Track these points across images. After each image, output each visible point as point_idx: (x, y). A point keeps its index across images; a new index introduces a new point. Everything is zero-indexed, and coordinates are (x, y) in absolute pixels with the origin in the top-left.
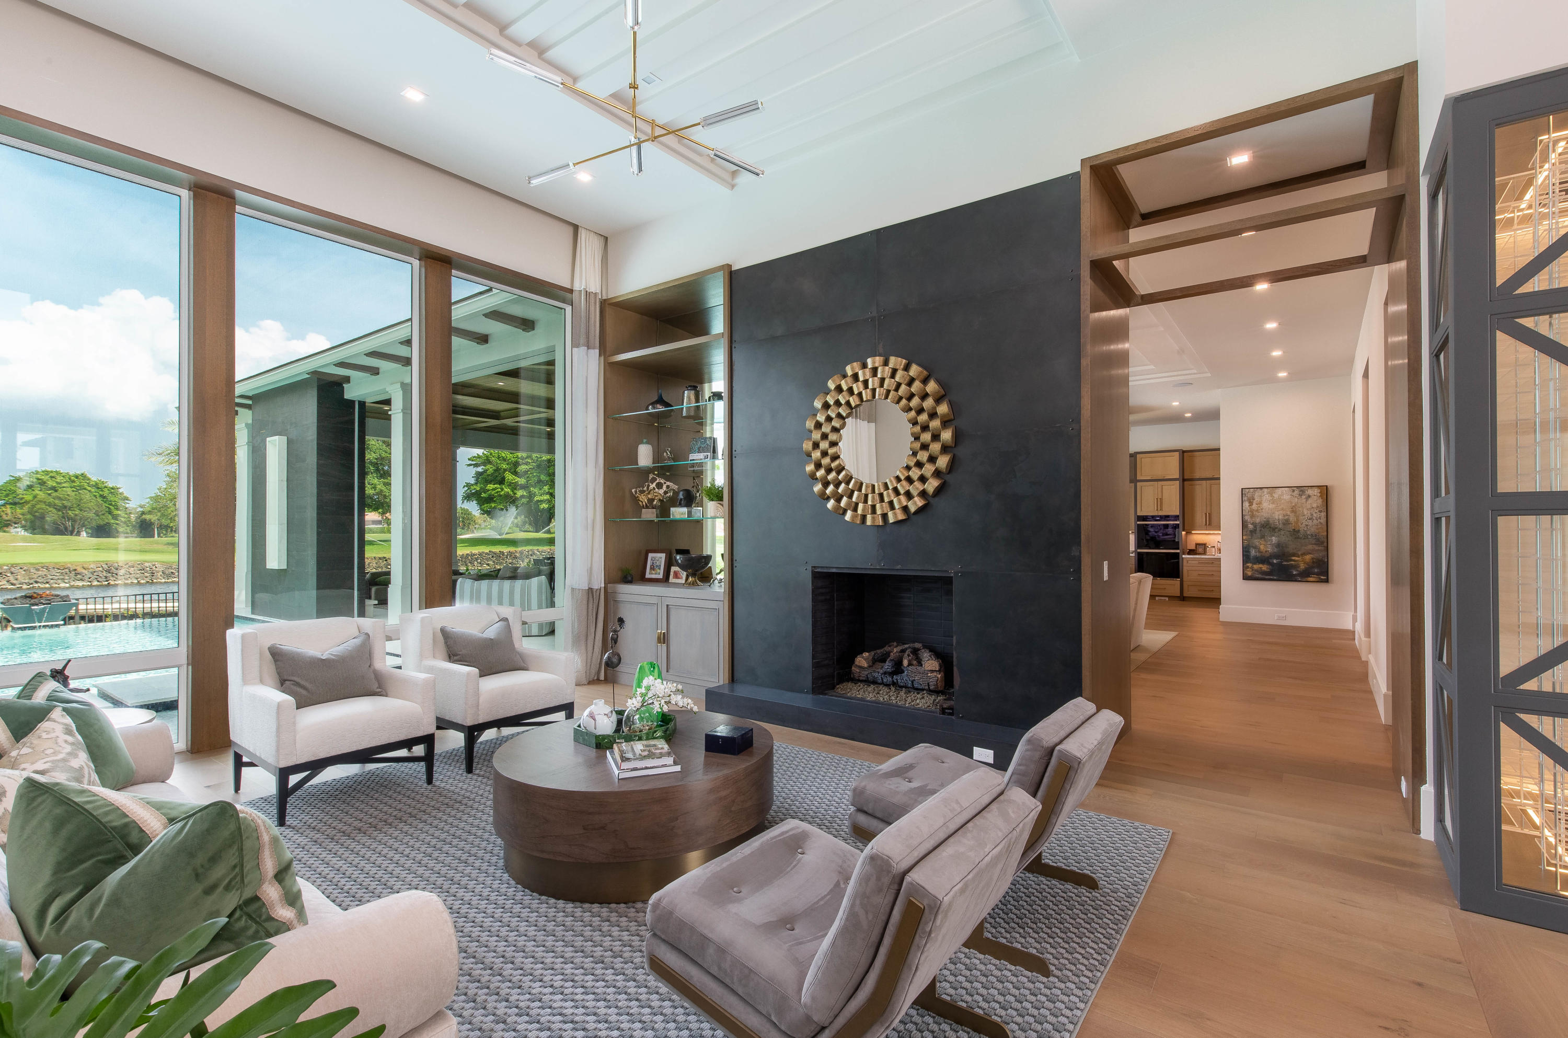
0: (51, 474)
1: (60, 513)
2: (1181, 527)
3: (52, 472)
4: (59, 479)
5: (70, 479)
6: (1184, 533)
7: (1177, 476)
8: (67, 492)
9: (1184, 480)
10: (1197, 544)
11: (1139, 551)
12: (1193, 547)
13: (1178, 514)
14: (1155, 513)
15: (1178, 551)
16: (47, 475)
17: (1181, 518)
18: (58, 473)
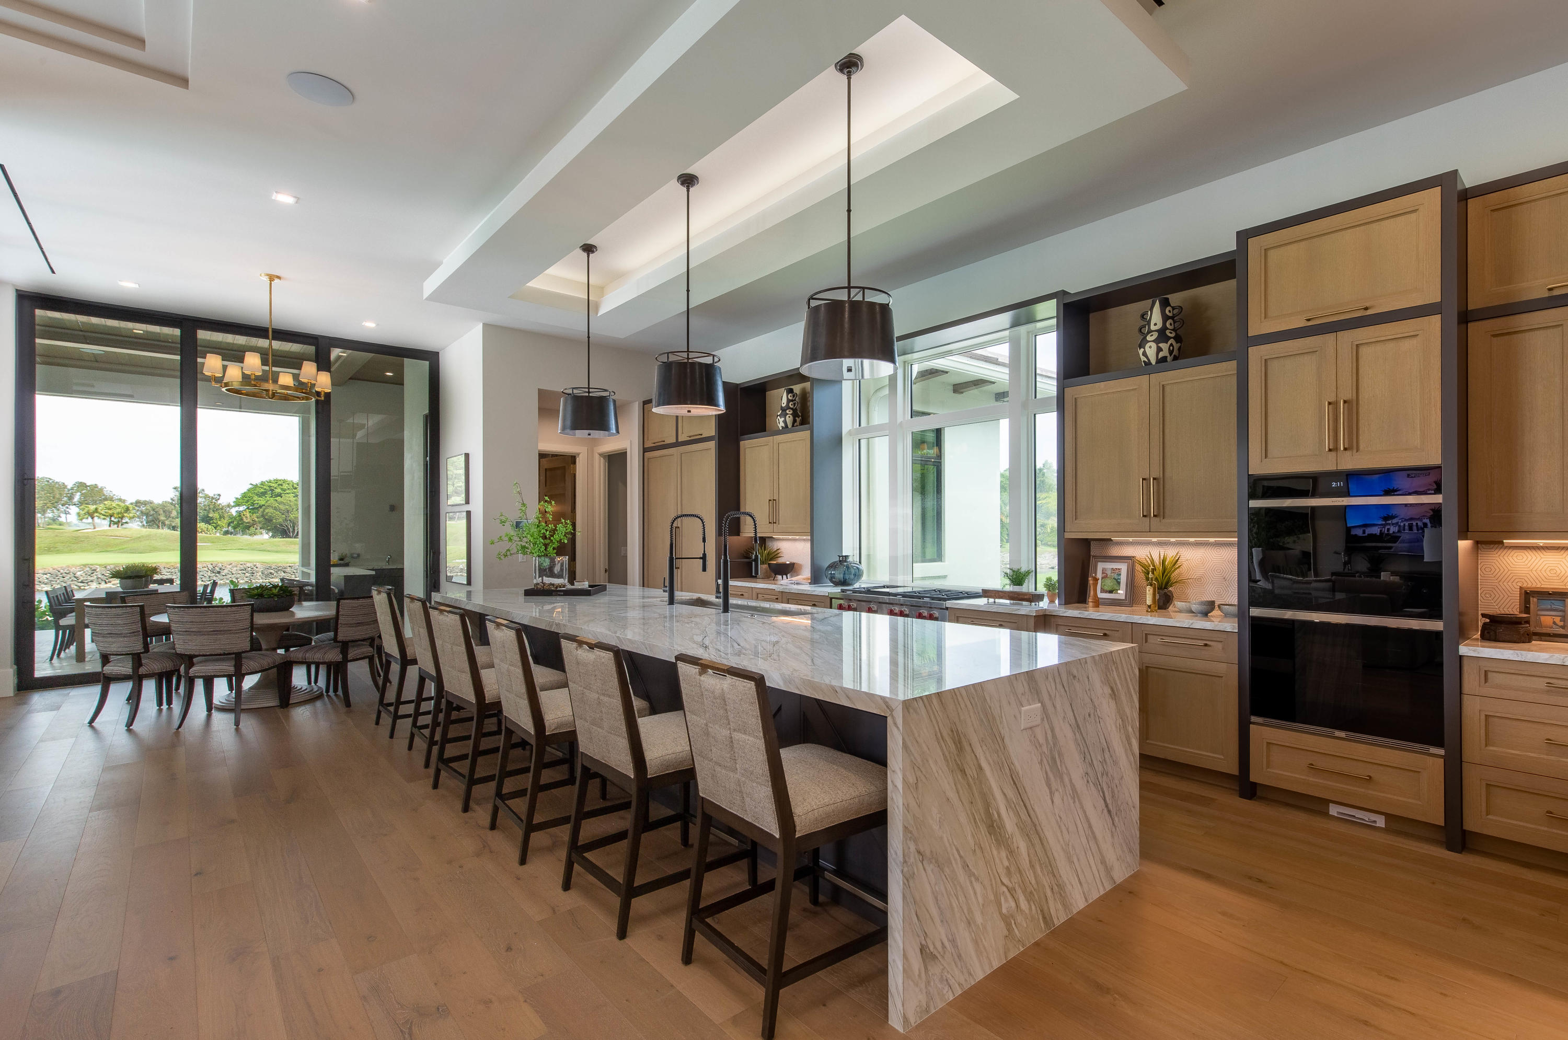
0: (280, 483)
1: (284, 516)
2: (1450, 519)
3: (280, 480)
4: (285, 486)
5: (293, 486)
6: (1464, 545)
7: (1434, 296)
8: (289, 497)
9: (1465, 317)
10: (1528, 596)
11: (1255, 612)
12: (1511, 606)
13: (1434, 457)
14: (1328, 464)
15: (1436, 625)
16: (276, 483)
17: (1450, 480)
18: (284, 481)
